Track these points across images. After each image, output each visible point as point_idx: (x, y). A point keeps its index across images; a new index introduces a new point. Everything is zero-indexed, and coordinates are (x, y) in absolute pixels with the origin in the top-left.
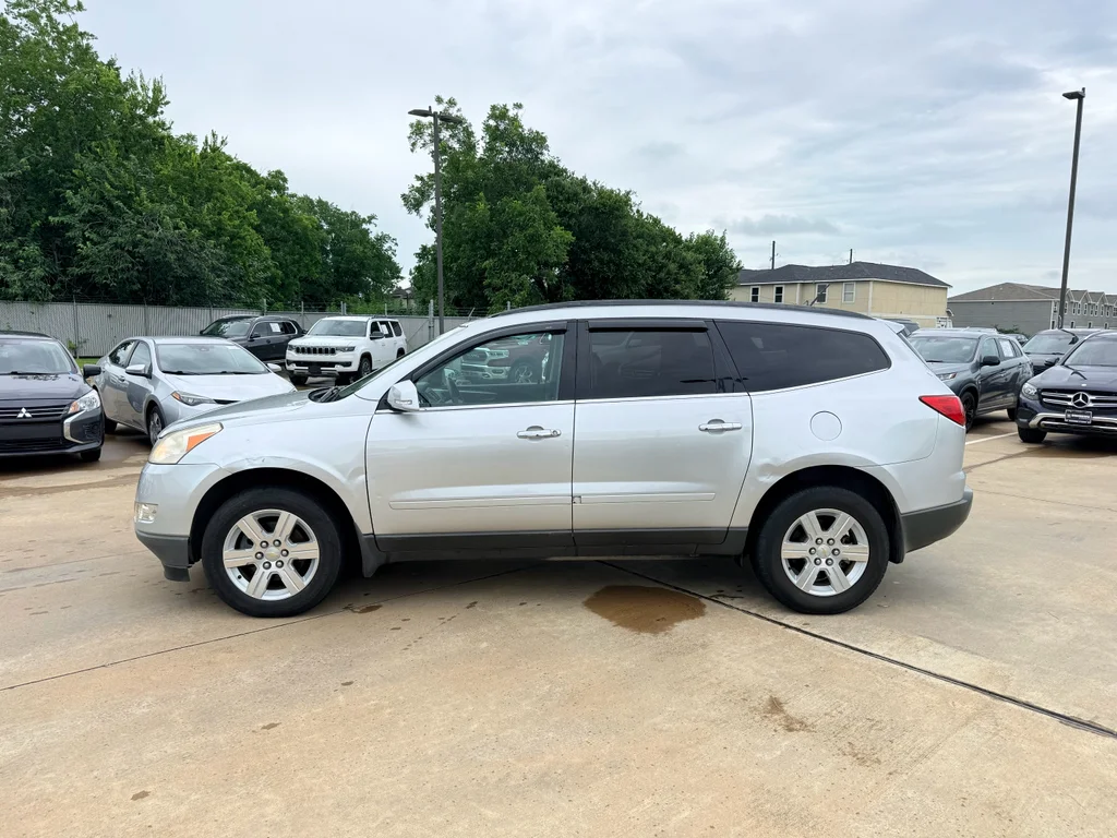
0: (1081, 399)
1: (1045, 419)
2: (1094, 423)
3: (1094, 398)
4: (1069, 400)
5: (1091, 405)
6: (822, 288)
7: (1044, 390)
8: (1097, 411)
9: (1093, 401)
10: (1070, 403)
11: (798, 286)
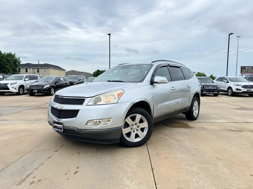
6: (38, 69)
11: (32, 68)
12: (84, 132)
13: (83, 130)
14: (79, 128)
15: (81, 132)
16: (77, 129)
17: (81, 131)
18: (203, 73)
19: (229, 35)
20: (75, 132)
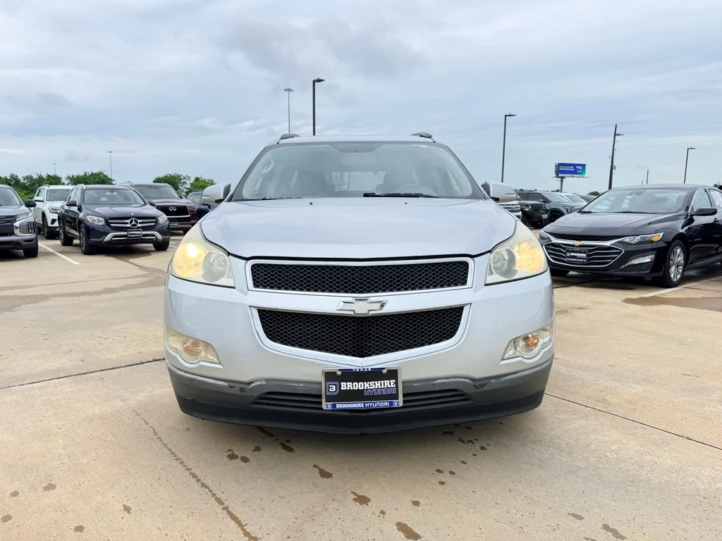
0: (134, 222)
1: (114, 237)
2: (144, 235)
3: (140, 221)
4: (127, 223)
5: (140, 225)
7: (111, 219)
8: (144, 229)
9: (140, 223)
10: (128, 225)
12: (499, 387)
13: (493, 381)
14: (477, 375)
15: (485, 388)
16: (468, 381)
17: (483, 386)
18: (211, 179)
19: (314, 82)
20: (458, 393)
